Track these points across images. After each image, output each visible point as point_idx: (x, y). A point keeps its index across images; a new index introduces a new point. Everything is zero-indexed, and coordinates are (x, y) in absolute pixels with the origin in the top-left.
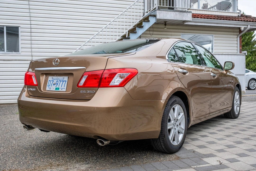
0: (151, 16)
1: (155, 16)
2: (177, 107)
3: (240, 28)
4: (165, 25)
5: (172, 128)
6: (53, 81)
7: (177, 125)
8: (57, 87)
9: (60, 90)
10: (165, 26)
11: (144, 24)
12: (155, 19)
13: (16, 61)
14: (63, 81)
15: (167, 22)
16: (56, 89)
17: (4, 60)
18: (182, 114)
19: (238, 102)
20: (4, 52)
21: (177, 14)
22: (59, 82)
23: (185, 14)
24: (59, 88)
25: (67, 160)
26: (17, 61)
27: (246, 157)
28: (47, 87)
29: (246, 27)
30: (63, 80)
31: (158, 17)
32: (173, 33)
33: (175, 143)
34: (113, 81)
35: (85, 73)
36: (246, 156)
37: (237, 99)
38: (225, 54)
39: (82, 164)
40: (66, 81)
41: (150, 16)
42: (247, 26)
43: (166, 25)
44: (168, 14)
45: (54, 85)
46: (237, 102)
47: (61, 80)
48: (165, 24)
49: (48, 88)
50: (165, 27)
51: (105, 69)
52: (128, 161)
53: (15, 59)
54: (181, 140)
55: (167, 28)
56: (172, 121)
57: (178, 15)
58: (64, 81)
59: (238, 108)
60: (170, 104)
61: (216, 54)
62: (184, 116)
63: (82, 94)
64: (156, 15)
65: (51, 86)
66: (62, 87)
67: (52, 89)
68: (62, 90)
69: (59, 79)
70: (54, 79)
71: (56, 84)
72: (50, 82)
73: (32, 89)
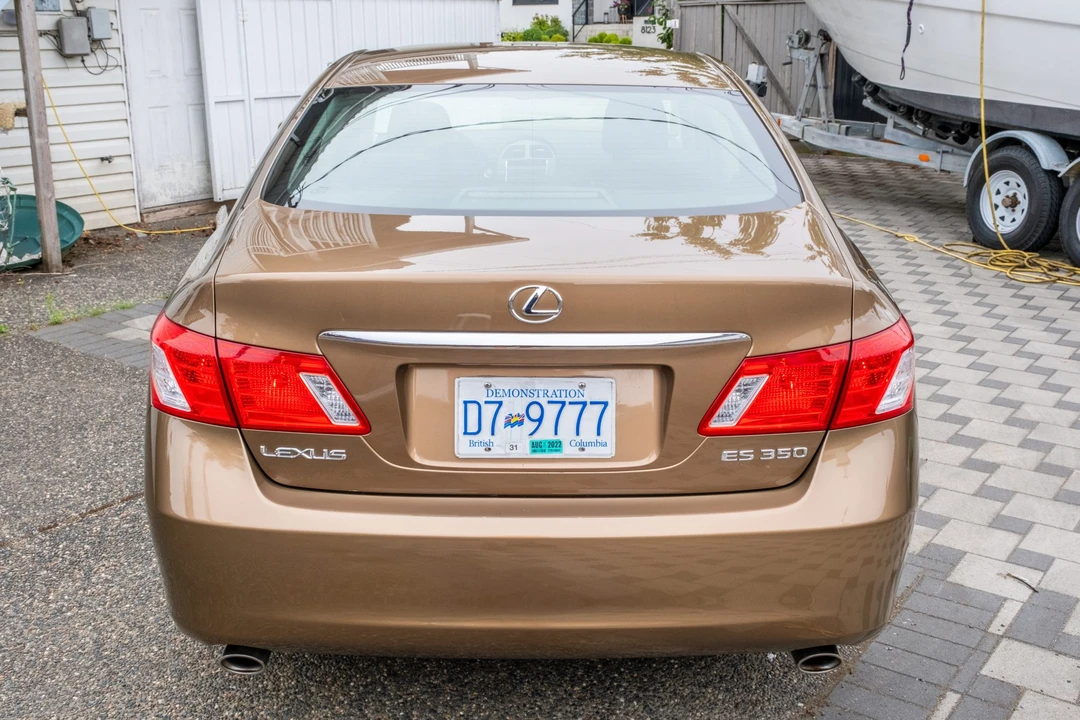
6: (500, 403)
8: (546, 433)
9: (569, 451)
14: (584, 404)
16: (536, 446)
22: (551, 411)
24: (556, 445)
28: (462, 440)
30: (581, 399)
40: (606, 404)
45: (509, 423)
47: (568, 400)
49: (472, 444)
51: (852, 340)
58: (592, 403)
63: (734, 465)
65: (493, 434)
66: (578, 434)
67: (508, 451)
68: (583, 450)
69: (541, 394)
70: (501, 392)
71: (526, 419)
72: (473, 409)
73: (308, 453)
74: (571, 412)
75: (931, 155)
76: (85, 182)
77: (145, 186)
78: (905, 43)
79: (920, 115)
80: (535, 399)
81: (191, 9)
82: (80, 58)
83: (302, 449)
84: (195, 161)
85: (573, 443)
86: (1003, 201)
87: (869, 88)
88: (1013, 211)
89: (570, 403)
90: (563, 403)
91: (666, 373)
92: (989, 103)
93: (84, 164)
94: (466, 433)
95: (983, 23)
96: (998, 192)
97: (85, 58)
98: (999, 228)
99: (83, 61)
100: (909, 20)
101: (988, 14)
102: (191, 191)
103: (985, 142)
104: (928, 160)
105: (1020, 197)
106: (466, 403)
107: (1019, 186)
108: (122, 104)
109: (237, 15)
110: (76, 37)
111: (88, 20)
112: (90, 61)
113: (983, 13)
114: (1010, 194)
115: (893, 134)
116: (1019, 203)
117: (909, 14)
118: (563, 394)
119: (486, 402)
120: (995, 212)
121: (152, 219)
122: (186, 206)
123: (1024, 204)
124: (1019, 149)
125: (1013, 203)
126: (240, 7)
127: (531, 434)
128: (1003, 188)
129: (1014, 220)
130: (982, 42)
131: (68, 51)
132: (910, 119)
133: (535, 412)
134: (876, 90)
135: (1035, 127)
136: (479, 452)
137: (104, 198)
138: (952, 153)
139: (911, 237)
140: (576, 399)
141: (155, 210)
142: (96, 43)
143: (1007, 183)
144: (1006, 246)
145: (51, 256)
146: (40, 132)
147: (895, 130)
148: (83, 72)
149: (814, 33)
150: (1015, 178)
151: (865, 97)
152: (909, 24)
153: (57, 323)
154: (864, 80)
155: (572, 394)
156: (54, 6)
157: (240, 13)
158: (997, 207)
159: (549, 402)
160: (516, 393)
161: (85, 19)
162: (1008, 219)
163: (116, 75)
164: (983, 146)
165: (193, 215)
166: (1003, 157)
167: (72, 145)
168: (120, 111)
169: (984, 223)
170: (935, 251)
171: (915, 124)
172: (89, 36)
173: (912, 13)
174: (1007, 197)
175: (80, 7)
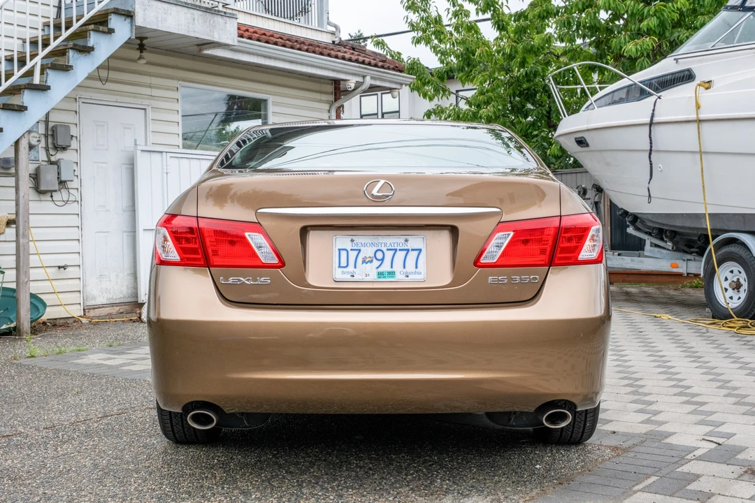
0: (117, 12)
1: (129, 15)
3: (337, 82)
4: (142, 48)
6: (360, 250)
8: (386, 267)
9: (399, 277)
10: (141, 52)
11: (93, 39)
12: (129, 25)
14: (408, 250)
15: (147, 38)
16: (380, 274)
21: (196, 16)
22: (389, 255)
23: (219, 19)
24: (392, 274)
28: (338, 271)
29: (360, 79)
30: (406, 248)
31: (139, 21)
32: (155, 81)
35: (500, 225)
40: (420, 250)
41: (114, 13)
42: (364, 77)
43: (146, 49)
44: (169, 12)
45: (364, 262)
47: (398, 248)
48: (139, 45)
49: (344, 273)
50: (140, 58)
51: (561, 216)
55: (147, 63)
57: (198, 20)
58: (412, 250)
63: (495, 285)
64: (134, 13)
65: (355, 267)
66: (404, 267)
67: (364, 277)
68: (408, 276)
69: (383, 245)
70: (360, 245)
71: (374, 260)
72: (344, 254)
73: (248, 280)
74: (400, 255)
75: (680, 263)
76: (48, 283)
77: (88, 289)
78: (649, 177)
79: (668, 234)
80: (379, 248)
81: (130, 164)
82: (50, 194)
83: (244, 278)
84: (126, 274)
85: (402, 273)
86: (730, 285)
87: (630, 219)
88: (739, 292)
89: (400, 250)
90: (396, 250)
91: (454, 231)
92: (712, 216)
93: (48, 270)
94: (339, 267)
95: (701, 158)
96: (726, 279)
97: (54, 194)
98: (730, 305)
99: (52, 196)
100: (650, 161)
101: (705, 153)
102: (121, 295)
103: (712, 243)
104: (677, 267)
105: (742, 281)
106: (339, 250)
107: (740, 273)
108: (77, 228)
109: (163, 169)
110: (49, 179)
111: (59, 167)
112: (57, 196)
113: (701, 153)
114: (735, 279)
115: (651, 251)
116: (742, 285)
117: (650, 157)
118: (396, 245)
119: (351, 250)
120: (725, 294)
121: (92, 313)
122: (118, 306)
123: (745, 286)
124: (737, 245)
125: (737, 286)
126: (165, 163)
127: (377, 268)
128: (729, 276)
129: (739, 298)
130: (702, 172)
131: (43, 188)
132: (662, 239)
133: (379, 255)
134: (635, 219)
135: (747, 229)
136: (348, 277)
137: (61, 296)
138: (695, 260)
139: (665, 317)
140: (403, 248)
141: (95, 308)
142: (62, 183)
143: (732, 272)
144: (735, 316)
145: (23, 324)
146: (23, 234)
147: (652, 248)
148: (51, 204)
149: (589, 187)
150: (736, 267)
151: (628, 226)
152: (651, 164)
153: (33, 357)
154: (626, 213)
155: (401, 245)
156: (35, 157)
157: (165, 167)
158: (726, 290)
159: (388, 250)
160: (368, 245)
161: (56, 166)
162: (735, 298)
163: (74, 208)
164: (711, 246)
165: (121, 313)
166: (725, 252)
167: (40, 256)
168: (74, 233)
169: (718, 302)
170: (683, 322)
171: (666, 242)
172: (58, 178)
173: (652, 156)
174: (733, 281)
175: (53, 159)
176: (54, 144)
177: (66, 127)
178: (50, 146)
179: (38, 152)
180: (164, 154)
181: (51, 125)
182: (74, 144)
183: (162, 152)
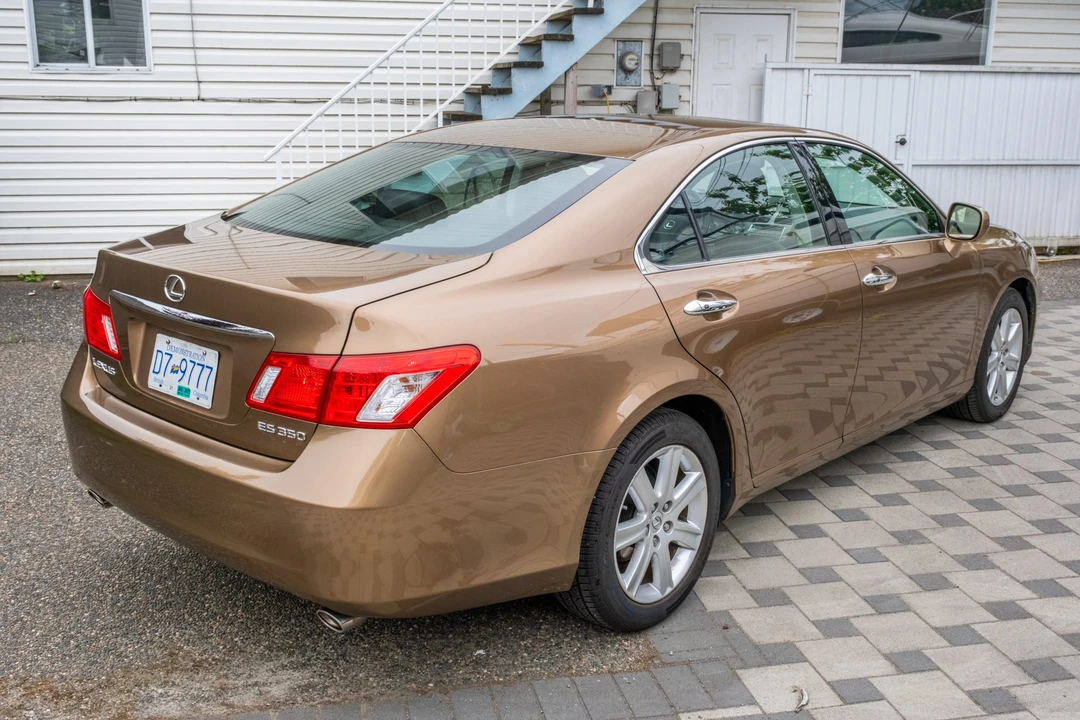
2: (668, 455)
5: (642, 540)
6: (169, 357)
7: (669, 523)
8: (184, 384)
9: (192, 399)
13: (134, 103)
14: (203, 366)
16: (180, 390)
17: (88, 101)
18: (694, 476)
19: (1015, 353)
20: (85, 65)
24: (188, 391)
25: (236, 639)
26: (139, 103)
27: (918, 675)
28: (152, 376)
30: (203, 363)
33: (654, 594)
34: (374, 399)
35: (273, 355)
36: (923, 671)
37: (1009, 339)
38: (1041, 73)
39: (284, 667)
40: (212, 369)
45: (172, 371)
46: (1007, 355)
47: (197, 361)
49: (155, 380)
51: (341, 355)
52: (455, 662)
53: (133, 95)
54: (682, 576)
56: (640, 512)
58: (207, 367)
59: (1010, 377)
60: (631, 457)
61: (999, 70)
62: (703, 484)
65: (164, 376)
66: (197, 387)
67: (169, 390)
68: (198, 399)
69: (189, 354)
70: (173, 349)
71: (180, 371)
72: (160, 357)
73: (104, 367)
80: (185, 357)
83: (103, 364)
89: (198, 364)
90: (195, 363)
94: (154, 372)
106: (158, 351)
109: (803, 90)
111: (660, 93)
118: (196, 356)
119: (166, 353)
126: (806, 83)
127: (179, 381)
136: (157, 386)
140: (200, 362)
155: (200, 358)
157: (806, 88)
159: (190, 361)
160: (179, 351)
161: (656, 92)
172: (658, 105)
175: (658, 83)
176: (659, 65)
177: (676, 46)
178: (655, 67)
179: (640, 75)
180: (806, 71)
181: (657, 43)
182: (685, 64)
183: (803, 69)
